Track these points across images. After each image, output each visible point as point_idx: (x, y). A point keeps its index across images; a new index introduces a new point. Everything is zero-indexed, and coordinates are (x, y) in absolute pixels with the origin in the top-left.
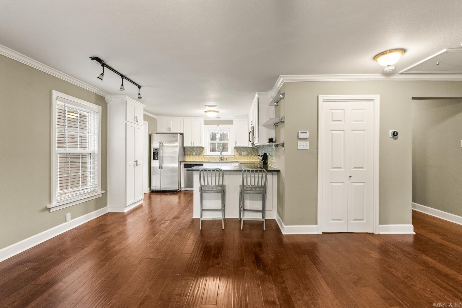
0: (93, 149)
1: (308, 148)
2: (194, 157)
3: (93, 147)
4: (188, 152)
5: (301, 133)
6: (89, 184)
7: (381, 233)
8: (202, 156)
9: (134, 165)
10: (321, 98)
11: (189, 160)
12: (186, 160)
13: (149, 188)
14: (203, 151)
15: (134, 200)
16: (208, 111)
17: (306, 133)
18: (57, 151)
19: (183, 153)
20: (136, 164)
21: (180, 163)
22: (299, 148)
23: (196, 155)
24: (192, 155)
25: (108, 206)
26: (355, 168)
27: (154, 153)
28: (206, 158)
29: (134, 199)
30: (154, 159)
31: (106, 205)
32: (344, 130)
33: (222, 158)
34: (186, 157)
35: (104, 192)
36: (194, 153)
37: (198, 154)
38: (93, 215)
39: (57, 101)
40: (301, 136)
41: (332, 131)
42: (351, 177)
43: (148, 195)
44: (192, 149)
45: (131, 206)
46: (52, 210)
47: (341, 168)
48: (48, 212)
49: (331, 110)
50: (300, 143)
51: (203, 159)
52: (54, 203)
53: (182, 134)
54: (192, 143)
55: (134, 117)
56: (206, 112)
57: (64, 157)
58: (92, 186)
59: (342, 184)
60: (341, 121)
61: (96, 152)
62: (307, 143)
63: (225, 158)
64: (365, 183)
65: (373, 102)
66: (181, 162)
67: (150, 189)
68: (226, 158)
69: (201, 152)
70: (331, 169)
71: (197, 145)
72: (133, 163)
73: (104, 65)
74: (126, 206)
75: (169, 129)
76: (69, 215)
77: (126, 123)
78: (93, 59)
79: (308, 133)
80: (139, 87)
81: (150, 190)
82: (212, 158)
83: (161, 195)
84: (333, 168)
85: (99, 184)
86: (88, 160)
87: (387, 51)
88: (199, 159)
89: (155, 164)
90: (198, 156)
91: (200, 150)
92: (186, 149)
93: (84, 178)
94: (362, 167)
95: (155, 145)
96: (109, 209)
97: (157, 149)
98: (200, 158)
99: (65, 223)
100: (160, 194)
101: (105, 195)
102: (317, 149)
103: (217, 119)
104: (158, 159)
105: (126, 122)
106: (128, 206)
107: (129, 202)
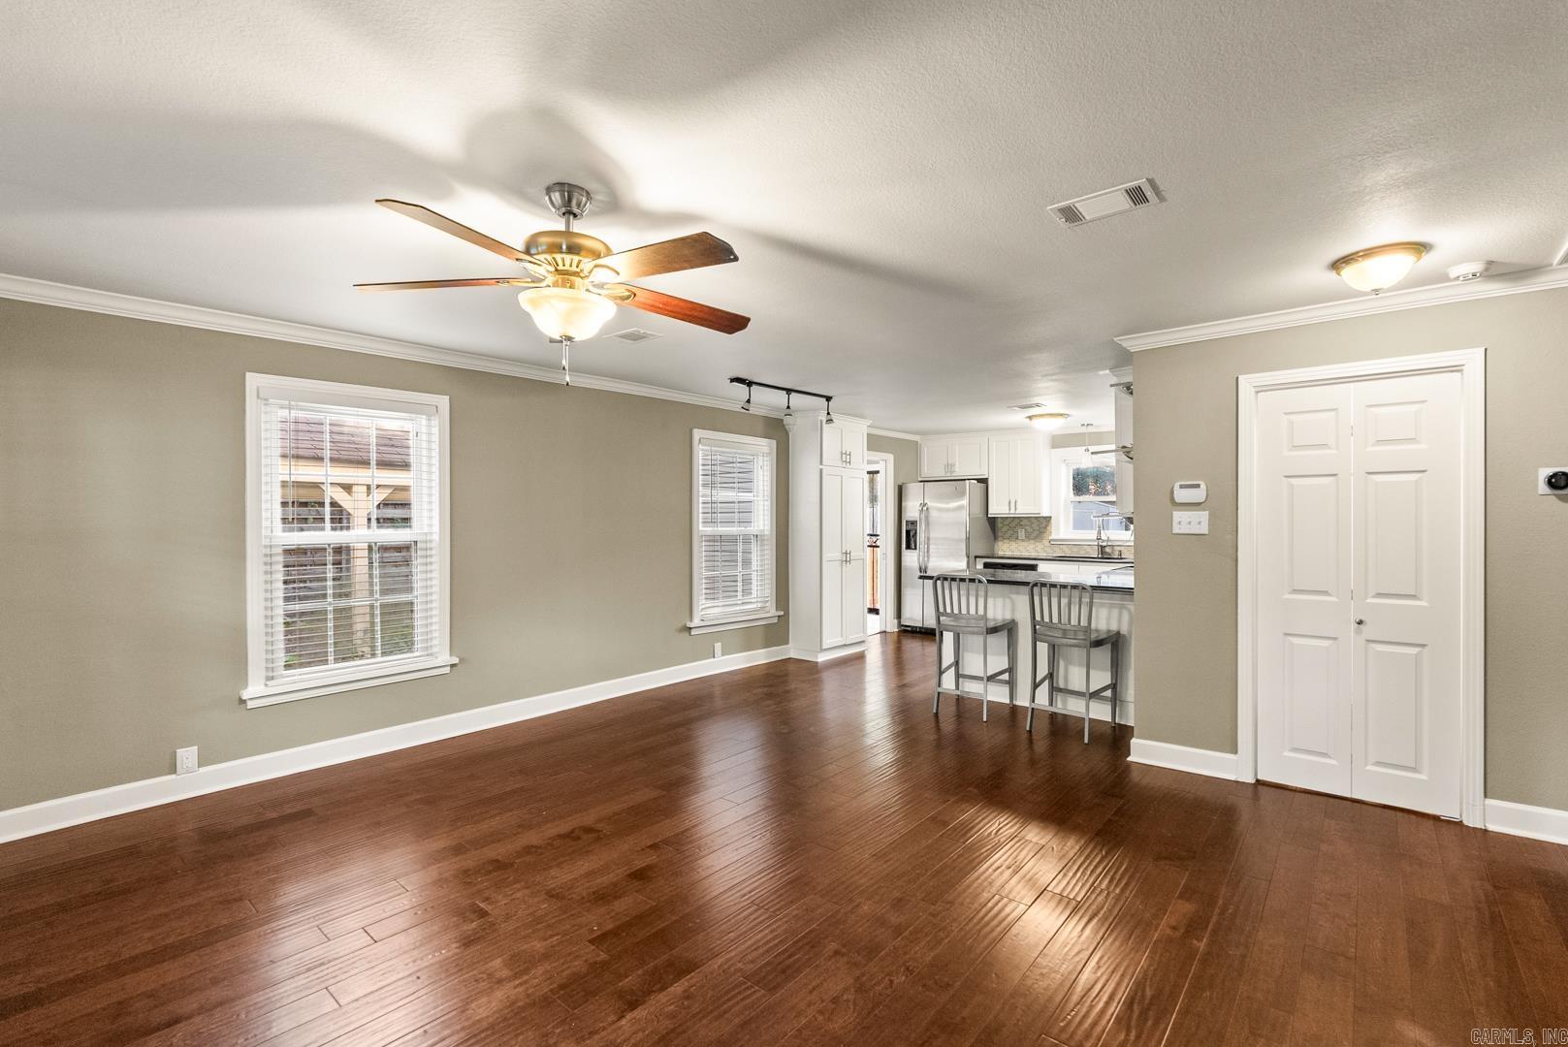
0: (762, 528)
1: (1204, 529)
2: (1022, 543)
3: (761, 522)
4: (1005, 529)
5: (1181, 487)
6: (754, 592)
7: (1491, 827)
8: (1047, 543)
9: (842, 561)
10: (1247, 384)
11: (1008, 554)
12: (1001, 553)
13: (896, 621)
14: (1047, 526)
15: (840, 639)
16: (1036, 416)
17: (1198, 486)
18: (702, 528)
19: (991, 534)
20: (846, 558)
21: (972, 559)
22: (1176, 530)
23: (1028, 537)
24: (1017, 538)
25: (791, 645)
26: (1379, 595)
27: (908, 532)
28: (1056, 549)
29: (842, 636)
30: (908, 547)
31: (787, 642)
32: (1335, 475)
33: (1108, 550)
34: (1000, 543)
35: (782, 613)
36: (1022, 534)
37: (1032, 536)
38: (760, 657)
39: (700, 446)
40: (1181, 496)
41: (1289, 479)
42: (1360, 623)
43: (895, 637)
44: (1017, 521)
45: (833, 651)
46: (693, 632)
47: (1325, 593)
48: (687, 634)
49: (1286, 414)
50: (1178, 516)
51: (1048, 549)
52: (696, 622)
53: (984, 481)
54: (1010, 503)
55: (842, 453)
56: (1030, 418)
57: (713, 539)
58: (759, 600)
59: (1331, 642)
60: (1325, 446)
61: (767, 533)
62: (1203, 516)
63: (1116, 548)
64: (1426, 650)
65: (1459, 374)
66: (976, 557)
67: (899, 622)
68: (1122, 548)
69: (1042, 530)
70: (1290, 593)
71: (1024, 509)
72: (838, 555)
73: (750, 384)
74: (822, 650)
75: (949, 466)
76: (718, 646)
77: (821, 470)
78: (733, 380)
79: (1203, 486)
80: (829, 399)
81: (900, 625)
82: (1075, 549)
83: (926, 643)
84: (1295, 591)
85: (771, 594)
86: (754, 547)
87: (1357, 252)
88: (1037, 551)
89: (911, 558)
90: (1033, 541)
91: (1038, 526)
92: (999, 520)
93: (747, 581)
94: (1413, 594)
95: (912, 511)
96: (792, 651)
97: (914, 523)
98: (1039, 546)
99: (712, 660)
100: (922, 639)
101: (784, 620)
102: (1235, 533)
103: (1084, 430)
104: (916, 549)
105: (821, 467)
106: (825, 650)
107: (827, 643)
